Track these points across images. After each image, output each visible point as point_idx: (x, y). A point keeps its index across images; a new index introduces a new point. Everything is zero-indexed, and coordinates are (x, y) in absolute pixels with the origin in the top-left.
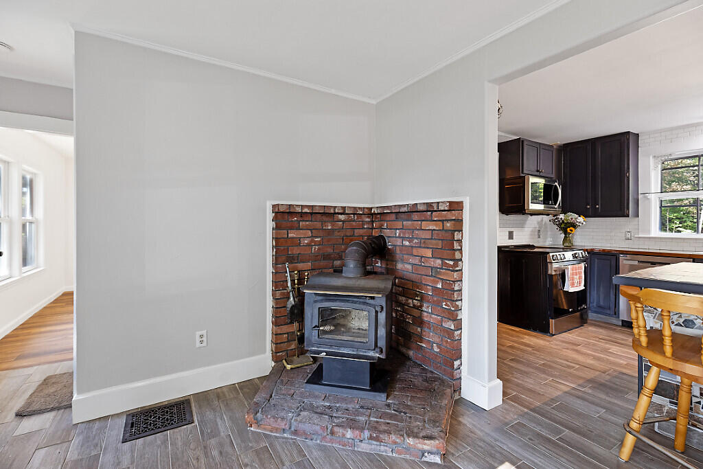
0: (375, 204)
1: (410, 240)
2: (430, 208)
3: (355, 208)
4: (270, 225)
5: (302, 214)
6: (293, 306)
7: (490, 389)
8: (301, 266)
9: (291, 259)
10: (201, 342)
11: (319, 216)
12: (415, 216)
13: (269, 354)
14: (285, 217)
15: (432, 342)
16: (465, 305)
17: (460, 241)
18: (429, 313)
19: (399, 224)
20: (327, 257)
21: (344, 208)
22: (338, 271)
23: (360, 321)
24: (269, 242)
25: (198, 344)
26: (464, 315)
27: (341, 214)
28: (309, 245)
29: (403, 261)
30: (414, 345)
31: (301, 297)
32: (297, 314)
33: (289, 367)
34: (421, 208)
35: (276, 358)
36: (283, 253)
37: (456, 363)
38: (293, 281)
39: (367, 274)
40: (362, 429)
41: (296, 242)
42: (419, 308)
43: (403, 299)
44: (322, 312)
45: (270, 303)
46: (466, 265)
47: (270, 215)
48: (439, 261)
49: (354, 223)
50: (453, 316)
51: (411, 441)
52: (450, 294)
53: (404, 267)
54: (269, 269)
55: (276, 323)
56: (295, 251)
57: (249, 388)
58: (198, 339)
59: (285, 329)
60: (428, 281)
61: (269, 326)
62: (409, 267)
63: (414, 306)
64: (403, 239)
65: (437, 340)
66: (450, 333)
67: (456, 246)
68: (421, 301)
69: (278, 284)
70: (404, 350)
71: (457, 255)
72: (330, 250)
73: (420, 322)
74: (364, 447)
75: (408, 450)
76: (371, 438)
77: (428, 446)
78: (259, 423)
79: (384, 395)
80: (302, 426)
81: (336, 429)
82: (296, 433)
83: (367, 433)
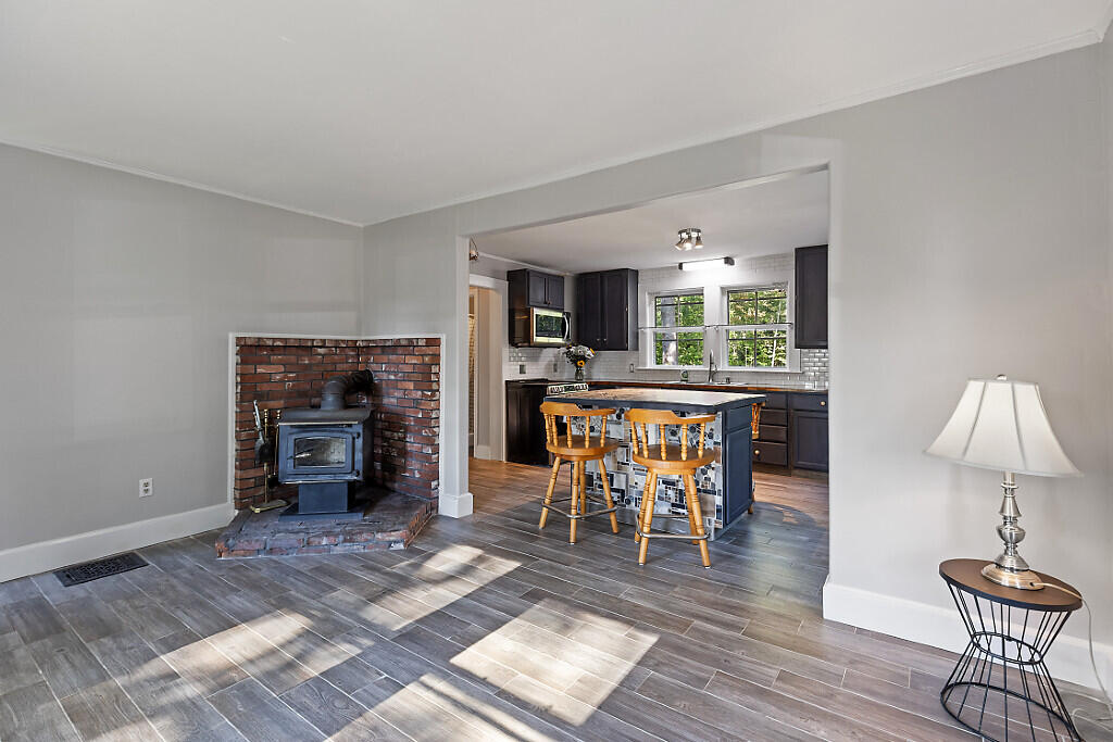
0: (362, 337)
1: (395, 374)
2: (411, 344)
3: (337, 341)
4: (232, 359)
5: (273, 348)
6: (263, 447)
7: (460, 500)
8: (273, 404)
9: (260, 397)
10: (146, 491)
11: (294, 350)
12: (400, 351)
13: (231, 502)
14: (250, 351)
15: (415, 470)
16: (442, 431)
17: (437, 374)
18: (412, 443)
19: (385, 358)
20: (303, 394)
21: (324, 341)
22: (316, 407)
23: (338, 454)
24: (232, 378)
25: (142, 494)
26: (441, 441)
27: (320, 347)
28: (282, 381)
29: (389, 396)
30: (398, 477)
31: (272, 433)
32: (270, 453)
33: (257, 510)
34: (403, 343)
35: (241, 504)
36: (250, 389)
37: (434, 484)
38: (262, 420)
39: (347, 406)
40: (337, 535)
41: (267, 378)
42: (403, 440)
43: (388, 433)
44: (300, 446)
45: (232, 446)
46: (443, 396)
47: (232, 349)
48: (420, 393)
49: (336, 357)
50: (432, 441)
51: (379, 536)
52: (429, 422)
53: (390, 401)
54: (232, 408)
55: (242, 465)
56: (265, 387)
57: (209, 538)
58: (142, 488)
59: (252, 473)
60: (410, 412)
61: (231, 472)
62: (394, 401)
63: (400, 440)
64: (389, 372)
65: (418, 466)
66: (428, 457)
67: (433, 378)
68: (405, 433)
69: (244, 422)
70: (389, 485)
71: (435, 386)
72: (308, 387)
73: (404, 453)
74: (339, 550)
75: (377, 544)
76: (345, 541)
77: (394, 536)
78: (230, 550)
79: (361, 515)
80: (278, 544)
81: (312, 539)
82: (271, 551)
83: (341, 538)
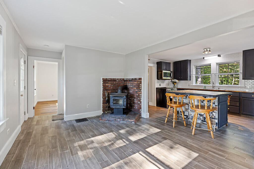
0: (125, 78)
1: (132, 86)
2: (135, 79)
3: (120, 79)
4: (102, 82)
5: (109, 80)
6: (107, 100)
7: (146, 114)
8: (109, 91)
9: (107, 90)
10: (88, 107)
11: (112, 81)
12: (133, 81)
13: (102, 110)
14: (105, 81)
15: (136, 107)
16: (142, 98)
17: (141, 86)
18: (136, 101)
19: (130, 82)
20: (114, 90)
21: (118, 79)
22: (117, 92)
23: (121, 102)
24: (102, 86)
25: (87, 107)
26: (142, 101)
27: (117, 80)
28: (110, 87)
29: (131, 90)
30: (133, 108)
31: (109, 97)
32: (108, 101)
33: (106, 112)
34: (134, 79)
35: (103, 111)
36: (105, 88)
37: (140, 110)
38: (107, 95)
39: (122, 92)
40: (121, 119)
41: (108, 86)
42: (134, 100)
43: (131, 98)
44: (114, 100)
45: (102, 99)
46: (142, 91)
47: (102, 80)
48: (137, 90)
49: (120, 82)
50: (140, 101)
51: (129, 120)
52: (139, 96)
53: (131, 92)
54: (102, 92)
55: (103, 104)
56: (107, 88)
57: (98, 117)
58: (87, 106)
59: (105, 105)
60: (135, 94)
61: (102, 104)
62: (132, 91)
63: (133, 100)
64: (131, 85)
65: (137, 106)
66: (139, 104)
67: (140, 87)
68: (134, 98)
69: (104, 95)
70: (131, 109)
71: (140, 89)
72: (115, 88)
73: (134, 103)
74: (121, 122)
75: (129, 122)
76: (123, 120)
77: (132, 120)
78: (102, 120)
79: (126, 115)
80: (110, 119)
81: (116, 119)
82: (109, 121)
83: (122, 120)
